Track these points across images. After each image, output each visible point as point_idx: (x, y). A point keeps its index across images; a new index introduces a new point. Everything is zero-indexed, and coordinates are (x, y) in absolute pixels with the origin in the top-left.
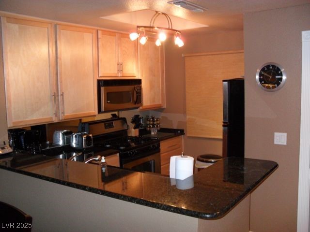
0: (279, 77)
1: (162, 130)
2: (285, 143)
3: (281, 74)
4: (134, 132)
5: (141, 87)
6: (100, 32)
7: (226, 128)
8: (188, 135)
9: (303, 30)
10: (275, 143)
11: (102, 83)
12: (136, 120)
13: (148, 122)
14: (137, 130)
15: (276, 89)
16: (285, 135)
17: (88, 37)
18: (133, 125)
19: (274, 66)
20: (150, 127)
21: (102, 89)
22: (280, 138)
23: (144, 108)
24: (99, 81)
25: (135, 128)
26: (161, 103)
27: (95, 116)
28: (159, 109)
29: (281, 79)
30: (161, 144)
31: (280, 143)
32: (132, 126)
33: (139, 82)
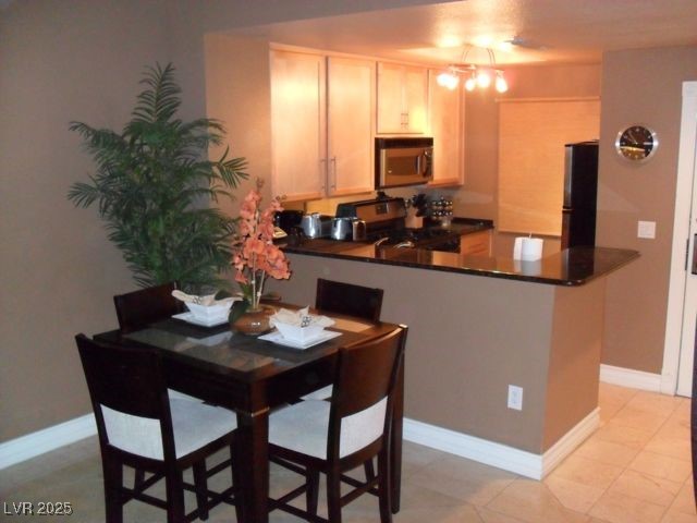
0: (649, 144)
1: (456, 221)
2: (652, 236)
3: (651, 140)
4: (416, 222)
5: (432, 150)
6: (380, 65)
7: (568, 216)
8: (501, 229)
9: (686, 80)
10: (639, 236)
11: (380, 144)
12: (421, 202)
13: (435, 207)
14: (421, 218)
15: (643, 161)
16: (653, 224)
17: (366, 73)
18: (417, 210)
19: (642, 129)
20: (437, 215)
21: (383, 152)
22: (647, 230)
23: (434, 183)
24: (377, 141)
25: (418, 215)
26: (457, 176)
27: (369, 193)
28: (453, 186)
29: (651, 147)
30: (462, 241)
31: (646, 236)
32: (413, 211)
33: (429, 142)
